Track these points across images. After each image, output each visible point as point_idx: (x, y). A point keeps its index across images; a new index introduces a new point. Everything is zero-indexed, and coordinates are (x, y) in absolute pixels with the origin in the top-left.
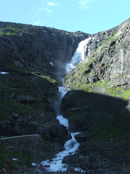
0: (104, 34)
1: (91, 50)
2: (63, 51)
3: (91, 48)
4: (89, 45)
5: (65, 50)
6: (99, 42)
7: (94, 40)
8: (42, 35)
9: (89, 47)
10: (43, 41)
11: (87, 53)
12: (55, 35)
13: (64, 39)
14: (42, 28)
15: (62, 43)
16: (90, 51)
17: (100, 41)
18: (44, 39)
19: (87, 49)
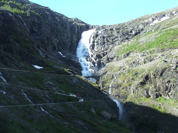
0: (112, 29)
1: (98, 45)
2: (68, 40)
3: (98, 42)
4: (95, 39)
5: (69, 38)
6: (106, 37)
7: (100, 33)
8: (46, 17)
9: (95, 41)
10: (47, 24)
11: (93, 46)
12: (58, 20)
13: (68, 25)
14: (45, 9)
15: (66, 31)
16: (96, 45)
17: (108, 37)
18: (48, 22)
19: (94, 42)
